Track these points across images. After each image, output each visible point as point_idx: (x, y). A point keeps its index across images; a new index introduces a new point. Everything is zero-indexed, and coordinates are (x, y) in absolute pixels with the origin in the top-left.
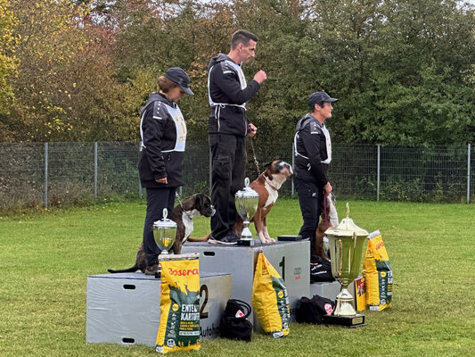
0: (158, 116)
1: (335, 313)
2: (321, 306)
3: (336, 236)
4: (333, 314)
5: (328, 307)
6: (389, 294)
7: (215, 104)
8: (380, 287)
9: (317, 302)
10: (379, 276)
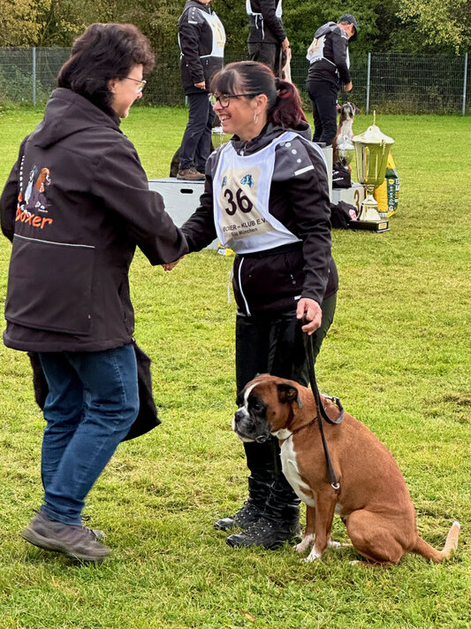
0: (194, 20)
1: (361, 219)
2: (345, 211)
3: (363, 144)
4: (358, 219)
5: (352, 213)
6: (396, 201)
7: (254, 14)
8: (388, 194)
9: (343, 208)
10: (388, 184)
